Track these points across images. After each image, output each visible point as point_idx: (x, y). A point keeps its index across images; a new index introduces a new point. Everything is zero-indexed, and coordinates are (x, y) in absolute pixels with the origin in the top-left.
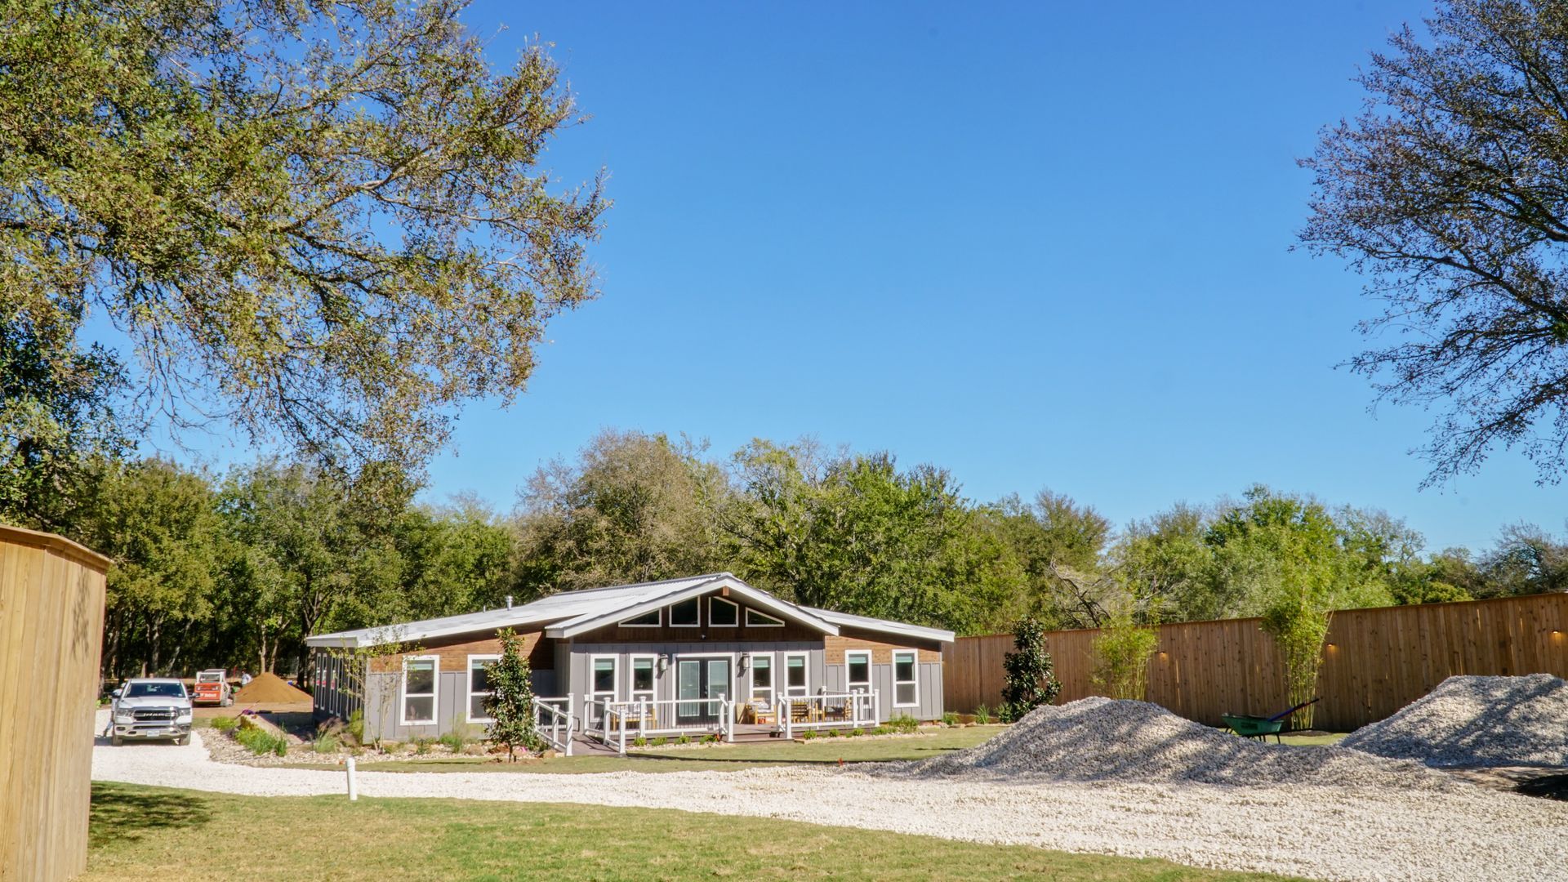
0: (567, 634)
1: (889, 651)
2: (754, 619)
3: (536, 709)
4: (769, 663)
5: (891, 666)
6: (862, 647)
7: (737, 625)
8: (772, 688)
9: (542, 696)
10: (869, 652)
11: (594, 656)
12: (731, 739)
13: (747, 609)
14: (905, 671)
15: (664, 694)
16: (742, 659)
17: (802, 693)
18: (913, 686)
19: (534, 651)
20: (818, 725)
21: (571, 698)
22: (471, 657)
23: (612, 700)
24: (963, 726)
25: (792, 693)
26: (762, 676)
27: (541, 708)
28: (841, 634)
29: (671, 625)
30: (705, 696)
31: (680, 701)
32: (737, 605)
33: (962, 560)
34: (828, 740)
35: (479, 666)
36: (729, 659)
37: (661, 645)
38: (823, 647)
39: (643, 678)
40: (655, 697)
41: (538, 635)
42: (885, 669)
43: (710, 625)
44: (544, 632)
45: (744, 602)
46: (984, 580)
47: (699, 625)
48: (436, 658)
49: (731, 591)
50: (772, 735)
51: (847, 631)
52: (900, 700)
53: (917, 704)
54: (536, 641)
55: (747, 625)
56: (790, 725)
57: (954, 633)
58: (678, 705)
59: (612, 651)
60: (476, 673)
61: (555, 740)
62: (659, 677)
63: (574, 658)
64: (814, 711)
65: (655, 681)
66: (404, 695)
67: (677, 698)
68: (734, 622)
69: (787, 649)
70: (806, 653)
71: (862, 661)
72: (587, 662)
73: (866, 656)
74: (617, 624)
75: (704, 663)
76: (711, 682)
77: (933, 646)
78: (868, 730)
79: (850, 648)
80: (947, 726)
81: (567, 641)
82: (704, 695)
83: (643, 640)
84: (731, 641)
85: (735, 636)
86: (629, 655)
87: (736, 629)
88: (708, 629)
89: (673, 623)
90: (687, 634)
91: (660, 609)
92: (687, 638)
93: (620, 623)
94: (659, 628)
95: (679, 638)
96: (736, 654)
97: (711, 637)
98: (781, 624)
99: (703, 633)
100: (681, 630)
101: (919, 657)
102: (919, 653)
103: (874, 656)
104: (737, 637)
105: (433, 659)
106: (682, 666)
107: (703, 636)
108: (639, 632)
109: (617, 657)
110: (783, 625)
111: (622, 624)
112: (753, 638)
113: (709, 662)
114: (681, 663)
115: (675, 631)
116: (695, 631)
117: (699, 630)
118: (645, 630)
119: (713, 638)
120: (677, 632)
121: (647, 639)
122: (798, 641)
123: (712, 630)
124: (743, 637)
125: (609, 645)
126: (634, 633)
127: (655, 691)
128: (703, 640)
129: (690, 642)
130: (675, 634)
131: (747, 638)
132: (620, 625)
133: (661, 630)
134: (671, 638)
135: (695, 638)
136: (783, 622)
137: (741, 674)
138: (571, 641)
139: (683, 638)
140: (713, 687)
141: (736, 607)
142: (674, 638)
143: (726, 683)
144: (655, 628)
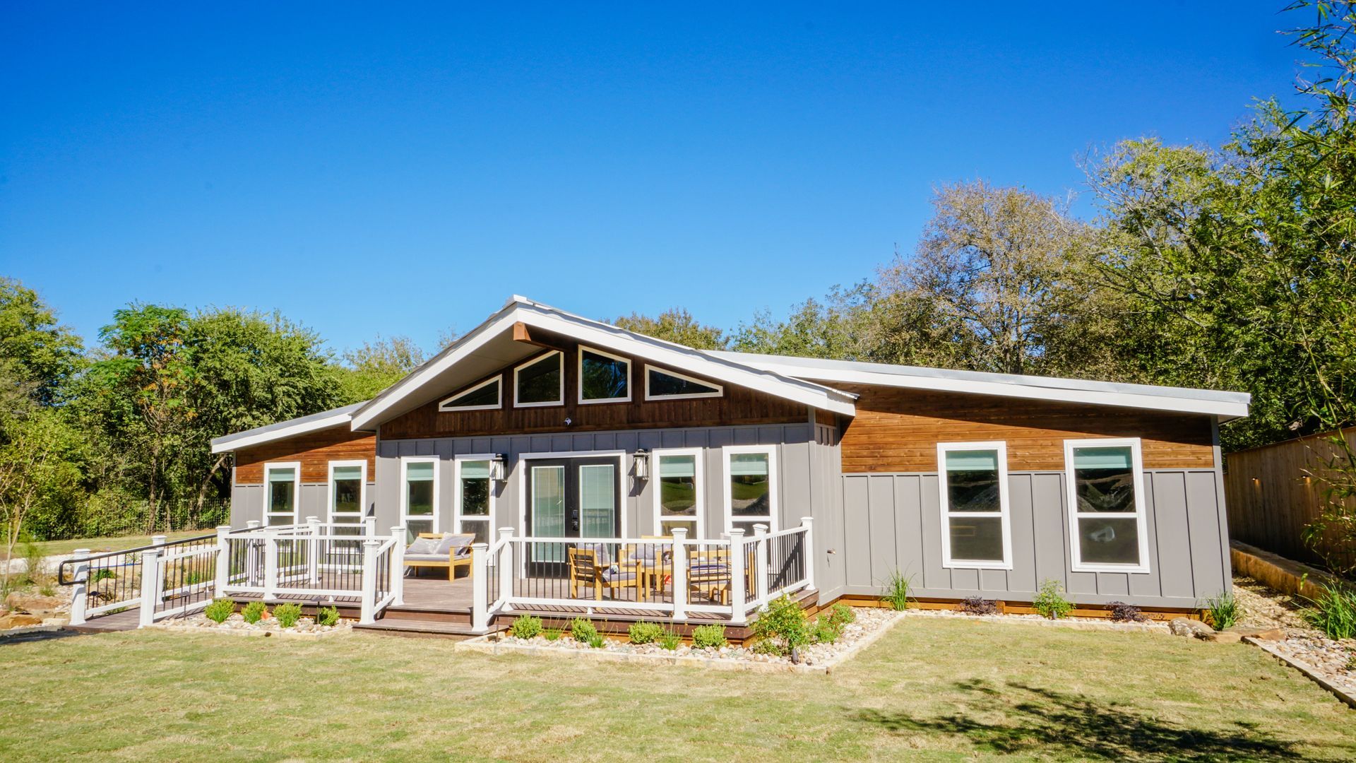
0: (355, 426)
1: (1054, 443)
2: (664, 385)
4: (692, 469)
5: (1061, 476)
6: (978, 437)
7: (628, 399)
11: (405, 460)
13: (648, 368)
14: (1104, 488)
15: (506, 523)
16: (639, 462)
22: (332, 464)
29: (516, 405)
31: (533, 539)
32: (629, 362)
36: (615, 461)
37: (501, 440)
39: (475, 495)
40: (493, 527)
42: (1044, 484)
43: (581, 401)
47: (561, 403)
48: (297, 465)
49: (527, 327)
53: (1144, 567)
55: (647, 397)
58: (529, 545)
59: (434, 452)
60: (337, 483)
62: (498, 494)
63: (379, 461)
65: (492, 500)
67: (529, 533)
68: (623, 393)
70: (770, 449)
71: (981, 465)
73: (994, 454)
74: (435, 407)
75: (571, 469)
76: (585, 502)
79: (948, 438)
82: (572, 530)
83: (475, 431)
84: (618, 429)
85: (624, 419)
86: (453, 459)
87: (630, 406)
88: (578, 410)
89: (520, 401)
90: (542, 419)
91: (499, 378)
92: (542, 426)
93: (441, 404)
94: (497, 410)
95: (529, 426)
96: (628, 452)
97: (584, 422)
98: (717, 391)
99: (570, 415)
100: (533, 411)
101: (1145, 454)
102: (1143, 446)
103: (1011, 455)
104: (628, 420)
105: (294, 467)
106: (535, 474)
107: (569, 421)
108: (469, 418)
109: (436, 461)
110: (720, 394)
111: (444, 406)
112: (661, 420)
113: (581, 467)
114: (533, 468)
115: (523, 414)
116: (556, 413)
117: (563, 410)
118: (478, 414)
119: (588, 424)
120: (527, 416)
121: (481, 430)
122: (753, 423)
123: (584, 409)
124: (641, 421)
125: (428, 442)
126: (463, 420)
127: (491, 518)
128: (570, 428)
129: (549, 432)
130: (523, 420)
131: (648, 422)
132: (441, 409)
133: (501, 412)
134: (517, 427)
135: (556, 424)
136: (719, 388)
137: (635, 492)
138: (378, 436)
139: (536, 426)
140: (588, 512)
141: (627, 364)
142: (523, 427)
143: (612, 506)
144: (492, 411)
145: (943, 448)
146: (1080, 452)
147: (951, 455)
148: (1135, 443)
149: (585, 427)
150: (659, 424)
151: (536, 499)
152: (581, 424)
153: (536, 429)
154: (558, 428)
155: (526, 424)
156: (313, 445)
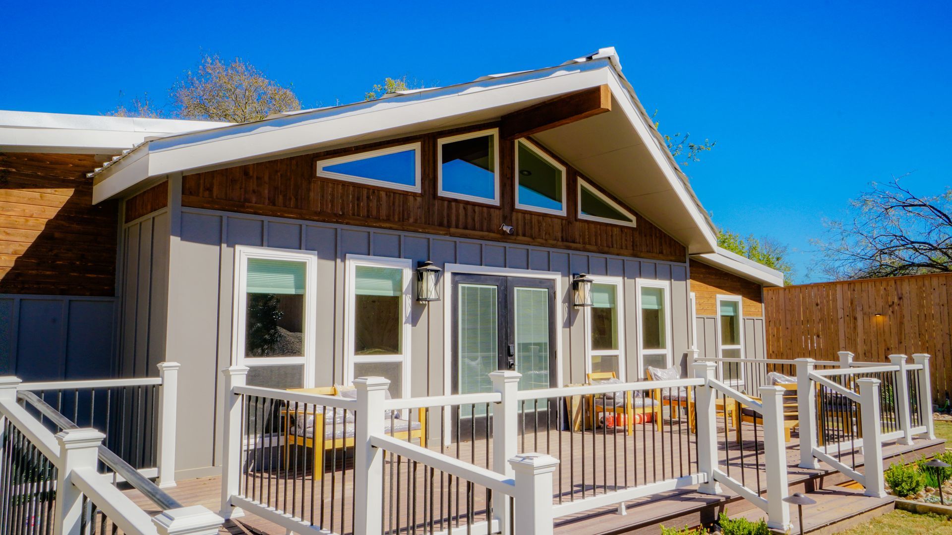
1: (715, 295)
2: (591, 204)
4: (615, 300)
5: (715, 320)
7: (563, 213)
8: (621, 352)
11: (245, 253)
13: (581, 182)
14: (730, 328)
15: (427, 365)
16: (573, 287)
29: (443, 190)
32: (563, 169)
36: (550, 285)
37: (415, 240)
38: (685, 274)
39: (378, 322)
40: (407, 370)
41: (63, 196)
42: (709, 323)
43: (518, 205)
44: (84, 186)
45: (574, 166)
47: (496, 201)
54: (52, 213)
55: (580, 216)
59: (300, 243)
62: (415, 319)
65: (407, 331)
68: (558, 205)
69: (640, 272)
70: (665, 285)
75: (505, 289)
76: (518, 338)
77: (756, 290)
83: (377, 219)
84: (554, 246)
85: (559, 235)
86: (344, 260)
87: (564, 222)
88: (514, 214)
89: (445, 188)
90: (474, 220)
91: (417, 146)
92: (474, 229)
93: (321, 164)
94: (414, 195)
95: (457, 227)
96: (563, 275)
97: (520, 232)
98: (630, 221)
99: (506, 220)
100: (461, 205)
101: (743, 308)
102: (744, 302)
104: (562, 237)
106: (463, 295)
107: (507, 228)
108: (368, 198)
109: (311, 260)
110: (634, 224)
111: (325, 169)
112: (590, 244)
113: (516, 289)
114: (460, 286)
115: (449, 207)
116: (489, 215)
117: (497, 212)
118: (383, 194)
119: (524, 235)
120: (455, 210)
121: (388, 220)
122: (654, 258)
123: (520, 215)
124: (574, 242)
125: (291, 225)
126: (357, 199)
127: (405, 357)
128: (504, 238)
129: (482, 238)
130: (449, 216)
131: (579, 243)
132: (320, 173)
133: (419, 199)
134: (441, 224)
135: (489, 230)
136: (633, 218)
137: (569, 323)
138: (174, 194)
139: (466, 228)
140: (525, 347)
141: (560, 172)
142: (449, 226)
143: (545, 339)
144: (406, 194)
146: (722, 303)
149: (521, 238)
150: (588, 246)
151: (463, 329)
152: (518, 235)
153: (467, 232)
154: (492, 235)
155: (454, 223)
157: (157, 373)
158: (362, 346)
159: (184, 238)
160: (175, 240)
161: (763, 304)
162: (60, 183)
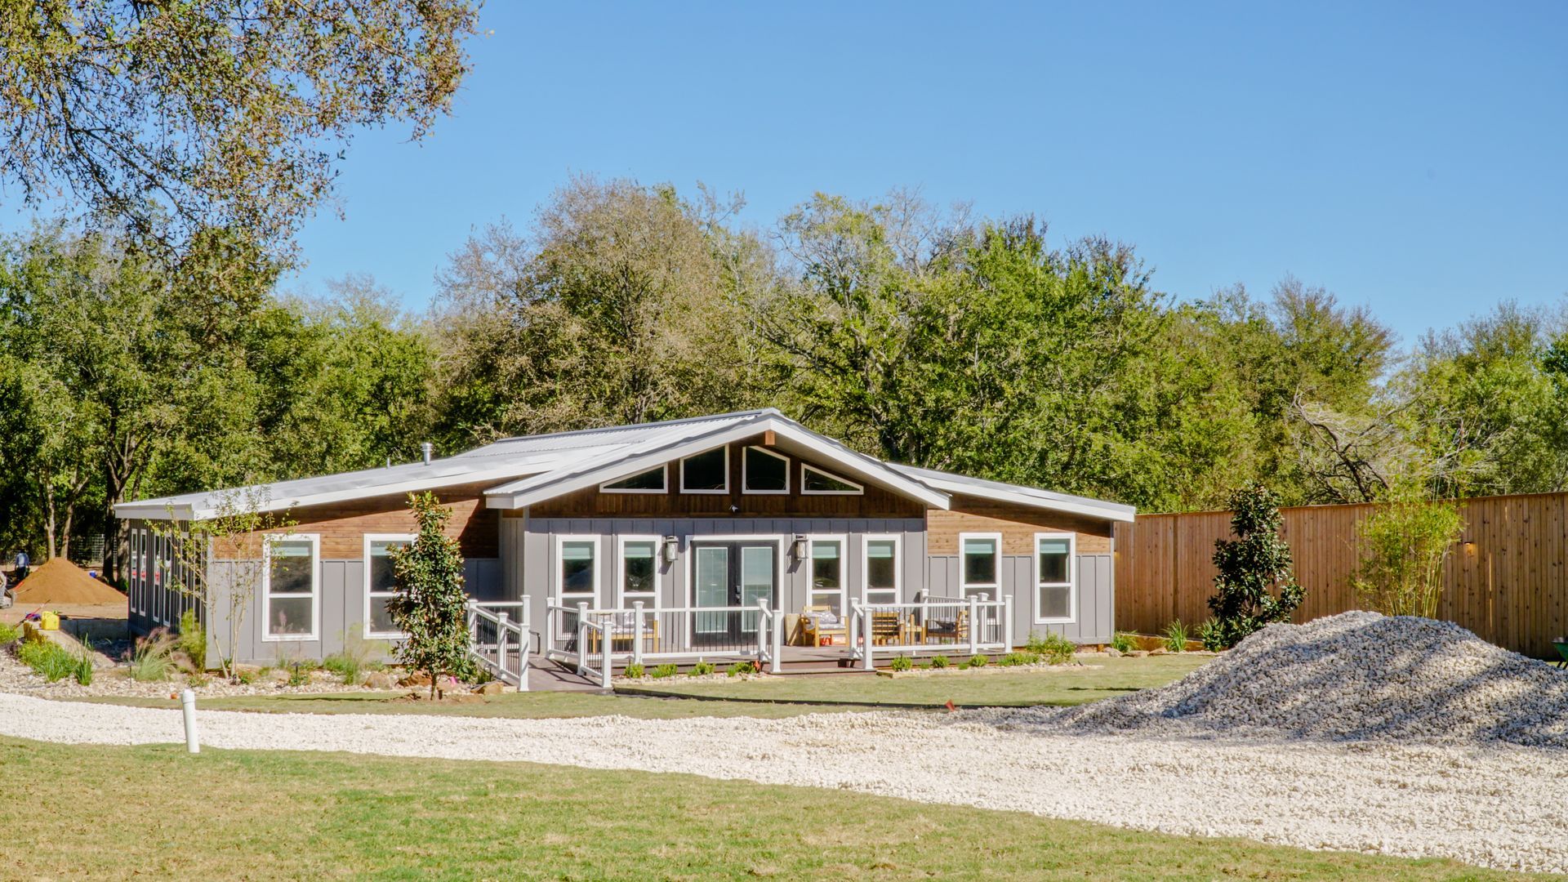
0: (519, 503)
1: (1033, 533)
2: (814, 481)
3: (472, 619)
4: (838, 552)
5: (1032, 558)
6: (986, 529)
7: (787, 491)
8: (842, 591)
9: (481, 599)
10: (997, 536)
11: (561, 538)
12: (777, 669)
13: (804, 466)
14: (1054, 567)
15: (672, 598)
16: (796, 544)
17: (890, 599)
18: (1066, 591)
19: (467, 529)
20: (914, 649)
21: (526, 603)
22: (369, 538)
23: (591, 606)
24: (1145, 653)
25: (873, 599)
26: (827, 572)
27: (479, 617)
28: (953, 508)
29: (683, 491)
30: (738, 602)
31: (697, 609)
32: (787, 460)
33: (1151, 391)
34: (930, 672)
35: (382, 552)
36: (773, 544)
37: (667, 522)
38: (924, 527)
39: (639, 572)
40: (658, 602)
41: (474, 503)
42: (1022, 563)
43: (745, 491)
44: (483, 499)
45: (799, 456)
46: (1185, 424)
47: (726, 491)
48: (315, 538)
49: (778, 437)
50: (843, 663)
51: (963, 503)
52: (1044, 614)
53: (1073, 619)
54: (470, 514)
55: (803, 492)
56: (870, 649)
57: (1134, 508)
58: (693, 615)
59: (591, 530)
60: (376, 561)
61: (502, 667)
62: (664, 570)
63: (532, 542)
64: (909, 627)
65: (658, 577)
66: (267, 596)
67: (693, 604)
68: (782, 487)
69: (867, 529)
70: (896, 537)
71: (985, 550)
72: (550, 549)
73: (993, 542)
74: (597, 487)
75: (734, 550)
76: (745, 580)
77: (1101, 527)
78: (994, 658)
79: (968, 529)
80: (1119, 653)
81: (518, 513)
82: (734, 600)
83: (638, 512)
84: (777, 516)
85: (783, 508)
86: (617, 536)
87: (788, 498)
88: (742, 499)
89: (686, 487)
90: (707, 506)
92: (708, 511)
93: (602, 485)
94: (663, 495)
95: (695, 511)
96: (786, 536)
97: (747, 510)
98: (858, 489)
99: (734, 503)
100: (699, 497)
101: (1078, 545)
102: (1078, 539)
103: (1006, 542)
104: (786, 509)
105: (313, 539)
106: (700, 555)
107: (734, 508)
108: (632, 500)
109: (597, 538)
110: (861, 492)
111: (605, 487)
112: (813, 511)
113: (743, 549)
114: (698, 549)
115: (689, 500)
116: (721, 500)
117: (728, 498)
118: (642, 497)
119: (750, 511)
120: (693, 501)
121: (646, 511)
122: (884, 516)
123: (747, 498)
124: (797, 511)
125: (586, 521)
126: (625, 502)
127: (657, 593)
128: (733, 515)
129: (715, 516)
130: (689, 505)
131: (803, 512)
132: (602, 490)
133: (667, 497)
134: (683, 511)
135: (721, 511)
136: (861, 488)
137: (793, 568)
138: (526, 514)
139: (701, 511)
140: (749, 588)
141: (784, 463)
142: (689, 511)
143: (770, 582)
144: (657, 495)
145: (964, 536)
146: (1043, 542)
147: (969, 542)
148: (1071, 536)
149: (747, 513)
150: (812, 514)
151: (700, 576)
152: (744, 511)
153: (703, 514)
154: (723, 514)
155: (692, 508)
156: (338, 514)
157: (521, 600)
158: (629, 587)
159: (531, 531)
160: (527, 533)
161: (1112, 539)
162: (472, 497)
